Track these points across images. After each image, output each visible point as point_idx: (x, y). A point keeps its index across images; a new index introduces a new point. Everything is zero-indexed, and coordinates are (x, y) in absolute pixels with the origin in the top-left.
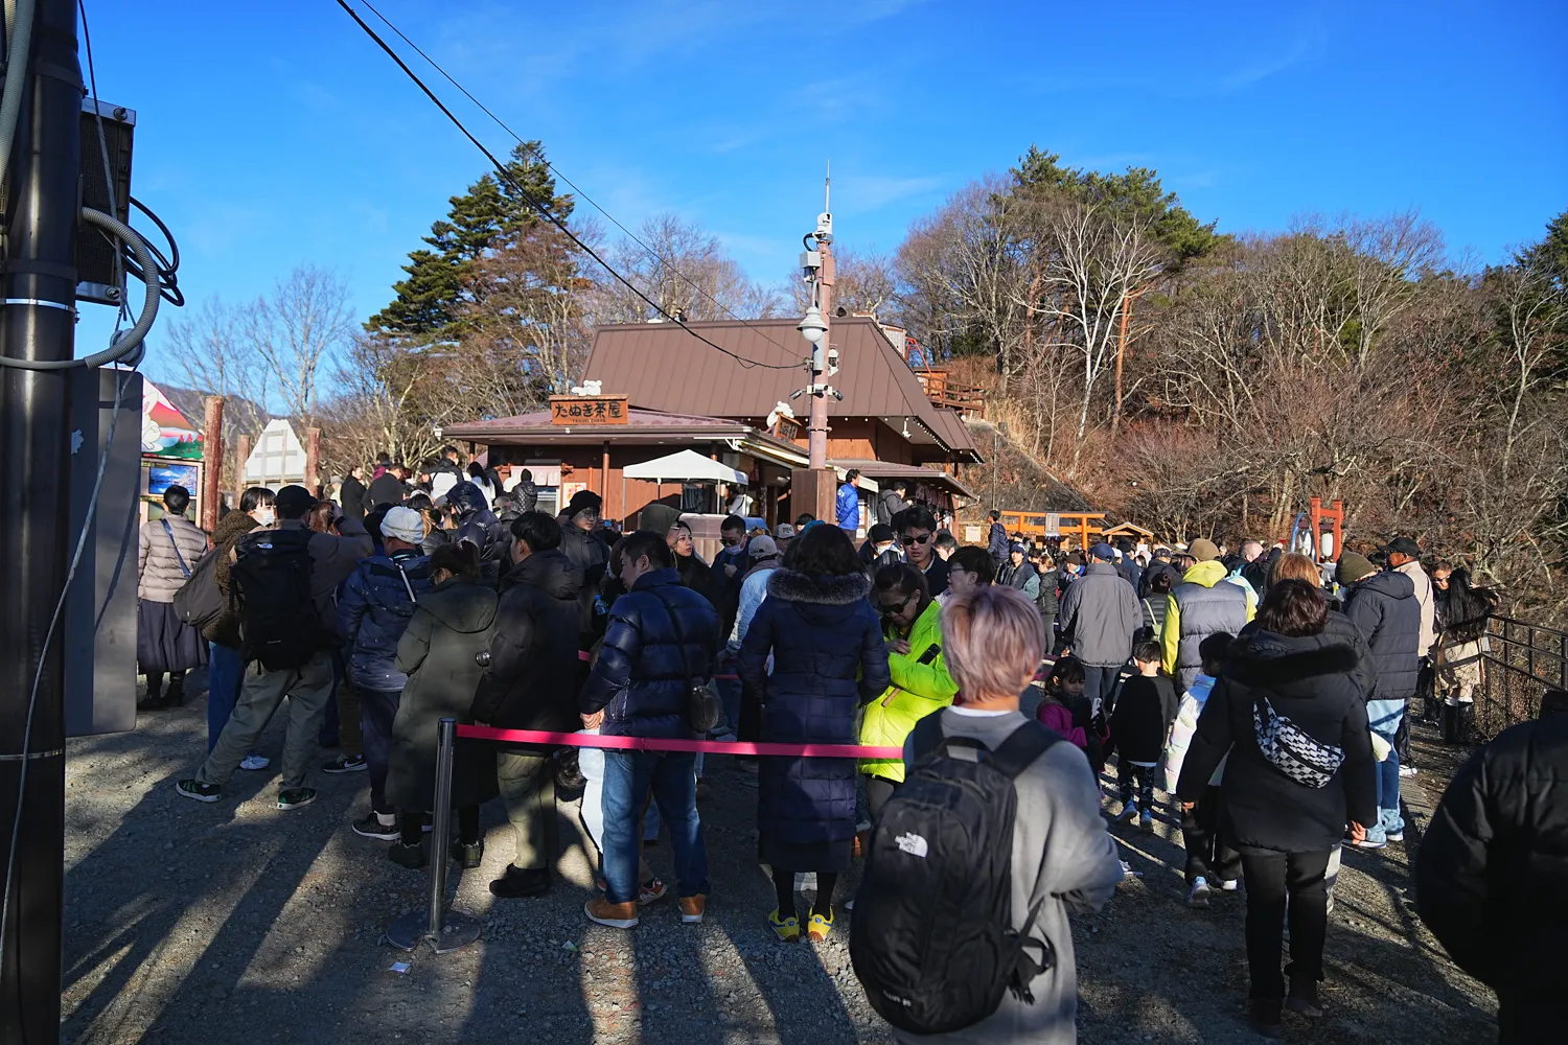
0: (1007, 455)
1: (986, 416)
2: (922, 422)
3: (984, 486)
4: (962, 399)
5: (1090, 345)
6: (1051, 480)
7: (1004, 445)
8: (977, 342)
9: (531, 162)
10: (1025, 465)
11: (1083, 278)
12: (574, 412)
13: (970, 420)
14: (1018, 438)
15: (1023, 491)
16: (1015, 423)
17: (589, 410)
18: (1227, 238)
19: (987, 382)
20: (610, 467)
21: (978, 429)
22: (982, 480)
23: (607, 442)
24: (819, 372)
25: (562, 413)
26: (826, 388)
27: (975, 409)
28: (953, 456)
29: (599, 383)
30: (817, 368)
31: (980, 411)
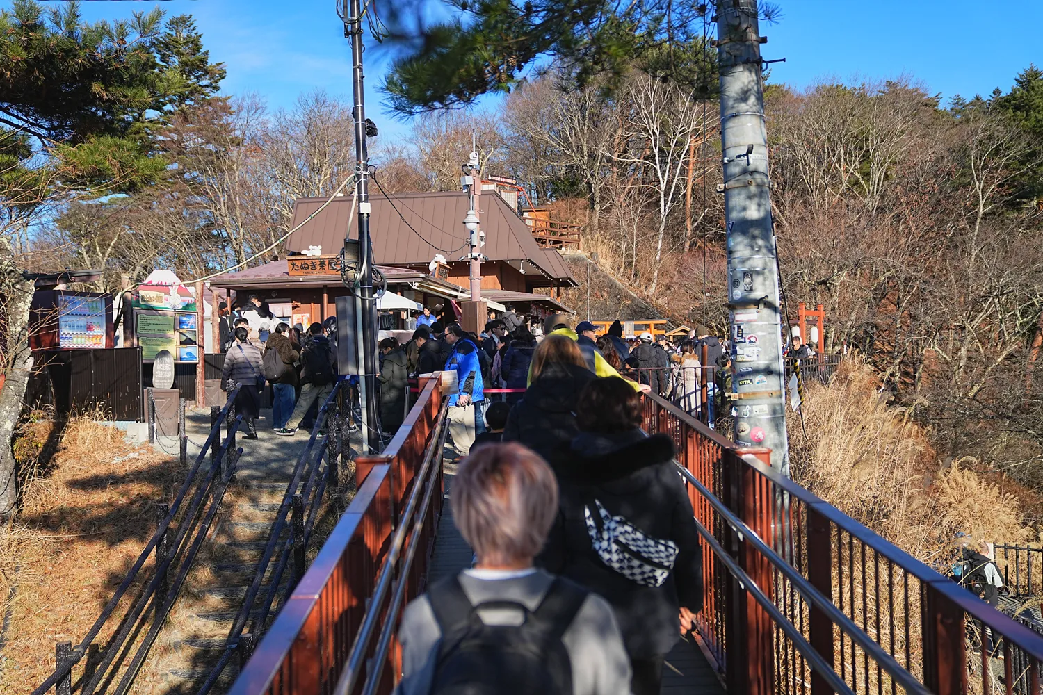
0: (597, 278)
1: (581, 247)
2: (532, 263)
3: (581, 303)
4: (562, 235)
5: (663, 186)
6: (631, 296)
7: (595, 271)
8: (573, 184)
9: (184, 34)
10: (612, 285)
11: (656, 131)
12: (304, 267)
13: (567, 252)
14: (606, 264)
15: (610, 306)
16: (604, 251)
17: (314, 266)
18: (778, 87)
19: (582, 218)
20: (328, 303)
21: (574, 259)
22: (579, 298)
23: (325, 286)
24: (475, 246)
25: (296, 268)
26: (479, 255)
27: (572, 242)
28: (555, 283)
29: (320, 247)
30: (473, 244)
31: (576, 243)
